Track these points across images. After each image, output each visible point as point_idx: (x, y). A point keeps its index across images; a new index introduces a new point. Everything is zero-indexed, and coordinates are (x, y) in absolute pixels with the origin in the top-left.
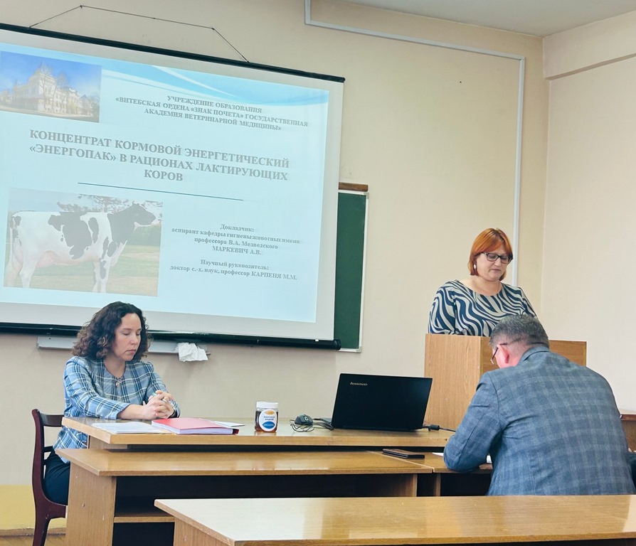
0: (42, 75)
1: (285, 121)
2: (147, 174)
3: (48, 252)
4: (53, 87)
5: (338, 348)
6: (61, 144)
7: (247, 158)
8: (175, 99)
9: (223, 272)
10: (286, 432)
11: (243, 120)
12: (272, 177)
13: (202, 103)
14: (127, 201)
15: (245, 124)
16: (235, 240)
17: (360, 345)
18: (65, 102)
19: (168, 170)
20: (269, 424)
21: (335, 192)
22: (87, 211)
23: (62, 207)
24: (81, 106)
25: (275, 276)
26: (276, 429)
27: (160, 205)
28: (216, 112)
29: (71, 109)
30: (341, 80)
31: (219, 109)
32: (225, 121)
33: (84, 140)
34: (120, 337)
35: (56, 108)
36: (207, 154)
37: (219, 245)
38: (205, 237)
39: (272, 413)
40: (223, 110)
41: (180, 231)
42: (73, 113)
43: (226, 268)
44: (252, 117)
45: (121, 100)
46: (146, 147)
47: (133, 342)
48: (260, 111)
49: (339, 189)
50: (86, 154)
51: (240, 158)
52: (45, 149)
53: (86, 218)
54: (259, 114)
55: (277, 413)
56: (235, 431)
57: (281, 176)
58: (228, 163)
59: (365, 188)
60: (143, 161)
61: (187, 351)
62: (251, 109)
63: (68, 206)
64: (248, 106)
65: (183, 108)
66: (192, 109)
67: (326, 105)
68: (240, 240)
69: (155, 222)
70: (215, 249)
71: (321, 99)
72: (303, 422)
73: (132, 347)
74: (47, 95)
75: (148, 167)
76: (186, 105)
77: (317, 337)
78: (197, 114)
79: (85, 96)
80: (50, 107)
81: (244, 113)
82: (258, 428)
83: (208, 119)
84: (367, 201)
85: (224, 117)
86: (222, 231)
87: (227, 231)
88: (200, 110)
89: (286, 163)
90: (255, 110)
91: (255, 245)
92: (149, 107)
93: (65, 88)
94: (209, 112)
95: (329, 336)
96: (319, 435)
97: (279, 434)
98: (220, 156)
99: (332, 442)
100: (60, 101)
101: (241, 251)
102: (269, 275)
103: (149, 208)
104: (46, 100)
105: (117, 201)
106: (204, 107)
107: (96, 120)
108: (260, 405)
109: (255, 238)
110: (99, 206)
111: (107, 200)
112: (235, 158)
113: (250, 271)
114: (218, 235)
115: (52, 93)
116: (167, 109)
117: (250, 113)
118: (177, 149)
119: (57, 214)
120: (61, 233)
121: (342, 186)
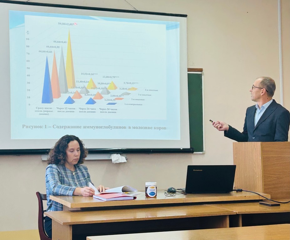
5: (193, 152)
10: (162, 197)
17: (204, 150)
20: (152, 193)
21: (186, 73)
26: (156, 196)
30: (185, 16)
34: (69, 153)
39: (153, 188)
47: (75, 155)
49: (188, 71)
55: (156, 187)
56: (135, 198)
59: (201, 70)
61: (116, 158)
71: (176, 26)
72: (172, 191)
73: (76, 158)
77: (181, 147)
82: (147, 196)
84: (203, 76)
95: (188, 146)
96: (179, 197)
97: (158, 198)
99: (186, 201)
108: (147, 184)
121: (189, 70)
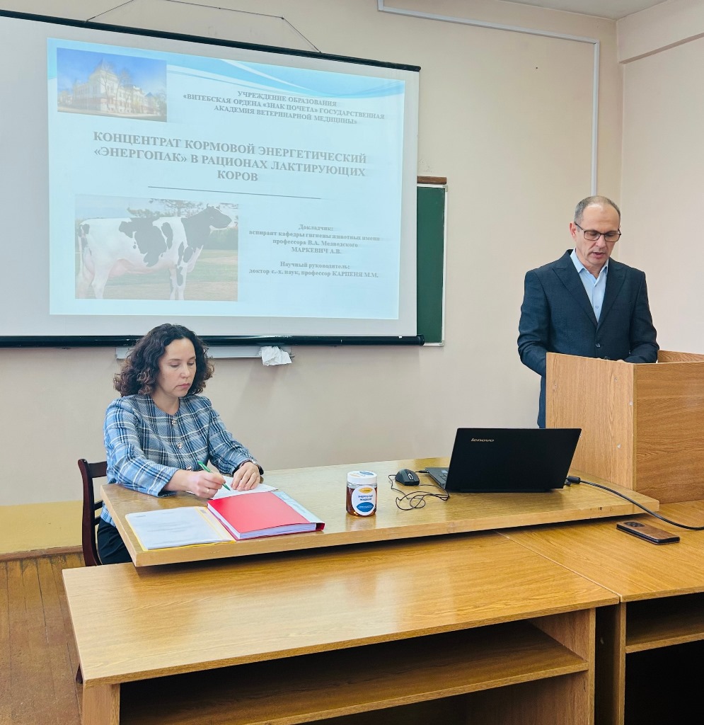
0: (103, 73)
1: (361, 115)
2: (220, 175)
3: (121, 260)
4: (116, 86)
5: (421, 344)
6: (127, 146)
7: (323, 155)
8: (246, 94)
9: (303, 273)
11: (317, 114)
12: (350, 173)
13: (274, 98)
14: (201, 204)
15: (320, 118)
16: (313, 240)
17: (443, 339)
18: (129, 101)
19: (242, 169)
21: (414, 186)
22: (159, 215)
23: (133, 212)
24: (146, 105)
25: (356, 274)
27: (235, 207)
28: (290, 107)
29: (136, 109)
30: (417, 69)
31: (292, 104)
32: (299, 116)
33: (152, 141)
35: (120, 108)
36: (282, 152)
37: (298, 246)
38: (283, 238)
40: (296, 104)
41: (257, 233)
42: (138, 112)
43: (307, 269)
44: (326, 111)
45: (189, 97)
46: (219, 147)
48: (335, 104)
50: (155, 155)
51: (316, 155)
52: (111, 152)
53: (158, 224)
54: (334, 108)
57: (359, 172)
58: (304, 161)
59: (443, 181)
60: (216, 162)
62: (325, 103)
63: (139, 212)
64: (322, 99)
65: (254, 104)
66: (264, 105)
67: (403, 95)
68: (319, 240)
70: (295, 250)
71: (398, 90)
73: (184, 381)
74: (110, 94)
75: (221, 168)
76: (258, 100)
77: (400, 333)
78: (270, 109)
79: (150, 95)
80: (113, 107)
81: (318, 107)
83: (281, 114)
84: (446, 193)
85: (297, 112)
86: (302, 232)
87: (306, 231)
88: (273, 106)
89: (362, 158)
90: (329, 103)
91: (335, 244)
92: (218, 104)
93: (129, 86)
94: (282, 107)
95: (412, 332)
98: (295, 154)
100: (123, 100)
101: (321, 251)
102: (350, 274)
103: (224, 211)
104: (109, 99)
105: (189, 205)
106: (276, 102)
107: (163, 119)
109: (334, 237)
110: (171, 211)
111: (180, 204)
112: (310, 155)
113: (331, 270)
114: (297, 235)
115: (115, 92)
116: (238, 106)
117: (324, 107)
118: (251, 148)
119: (128, 220)
120: (133, 240)
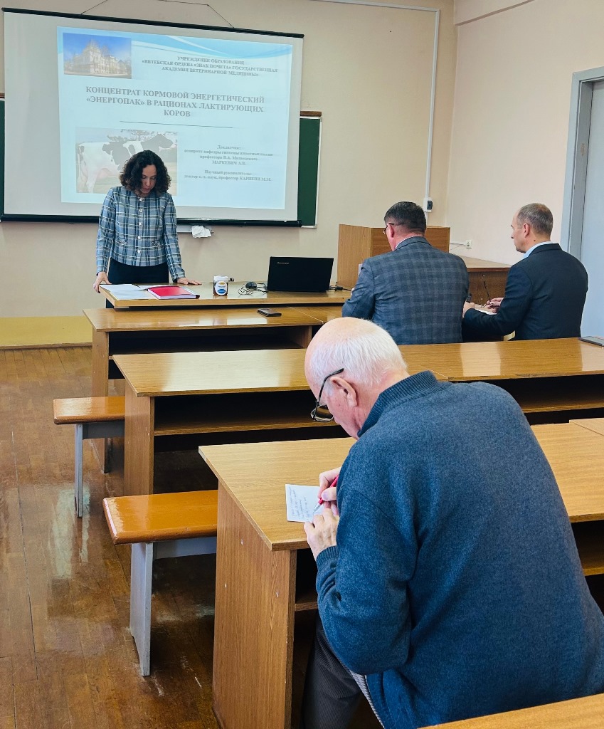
0: (92, 48)
1: (261, 70)
2: (165, 113)
3: (103, 169)
4: (99, 56)
5: (300, 226)
6: (107, 95)
7: (235, 98)
8: (183, 58)
9: (220, 178)
11: (231, 70)
12: (252, 110)
13: (202, 60)
14: (153, 132)
15: (232, 73)
16: (227, 155)
17: (315, 222)
18: (108, 66)
19: (179, 109)
20: (222, 291)
21: (298, 118)
22: (127, 140)
23: (111, 138)
24: (119, 68)
25: (256, 179)
27: (175, 134)
28: (211, 66)
29: (112, 71)
30: (301, 36)
31: (214, 64)
32: (218, 72)
33: (122, 91)
35: (102, 70)
36: (206, 97)
37: (216, 160)
38: (207, 155)
39: (223, 284)
40: (217, 64)
41: (190, 151)
42: (113, 73)
43: (222, 175)
44: (237, 68)
45: (146, 61)
46: (164, 94)
48: (243, 63)
49: (301, 116)
50: (124, 101)
51: (230, 98)
52: (96, 99)
53: (126, 145)
54: (242, 65)
55: (227, 284)
56: (198, 297)
57: (259, 109)
58: (221, 102)
59: (319, 114)
60: (163, 104)
61: (197, 231)
62: (236, 63)
63: (115, 138)
64: (234, 60)
65: (188, 65)
66: (195, 65)
67: (291, 55)
68: (231, 156)
69: (173, 146)
70: (215, 162)
71: (286, 51)
72: (251, 286)
74: (96, 62)
75: (166, 108)
76: (191, 62)
78: (199, 68)
79: (121, 61)
80: (96, 70)
81: (231, 65)
82: (215, 294)
83: (206, 71)
84: (321, 123)
85: (217, 69)
86: (219, 150)
87: (222, 150)
88: (200, 65)
89: (262, 100)
90: (240, 63)
91: (242, 159)
92: (165, 66)
93: (108, 56)
94: (207, 66)
95: (294, 217)
97: (229, 297)
98: (215, 98)
100: (104, 65)
101: (232, 163)
102: (251, 179)
103: (168, 137)
104: (95, 65)
105: (146, 133)
106: (203, 63)
107: (129, 77)
108: (216, 279)
109: (241, 154)
110: (135, 137)
111: (140, 133)
112: (226, 98)
113: (239, 176)
114: (216, 153)
115: (99, 60)
116: (177, 67)
117: (235, 65)
118: (186, 94)
119: (108, 143)
120: (111, 156)
121: (303, 114)
